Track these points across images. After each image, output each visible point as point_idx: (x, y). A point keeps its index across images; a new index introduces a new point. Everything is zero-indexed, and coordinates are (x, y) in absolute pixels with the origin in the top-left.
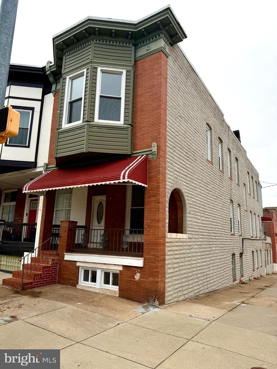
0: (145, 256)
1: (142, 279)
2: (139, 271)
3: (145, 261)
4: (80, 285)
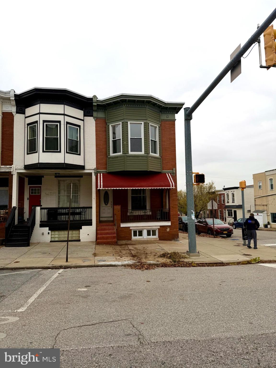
0: (171, 221)
1: (171, 231)
2: (169, 227)
3: (172, 223)
4: (133, 239)
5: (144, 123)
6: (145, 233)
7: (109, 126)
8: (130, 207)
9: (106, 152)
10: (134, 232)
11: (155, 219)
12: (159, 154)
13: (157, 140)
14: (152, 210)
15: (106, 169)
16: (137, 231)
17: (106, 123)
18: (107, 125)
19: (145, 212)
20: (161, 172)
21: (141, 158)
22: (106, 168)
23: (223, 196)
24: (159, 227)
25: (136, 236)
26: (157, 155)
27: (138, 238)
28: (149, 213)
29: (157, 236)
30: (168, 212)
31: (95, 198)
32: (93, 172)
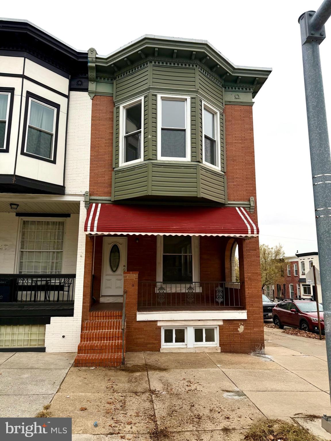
0: (248, 309)
1: (246, 331)
2: (242, 323)
3: (249, 314)
4: (164, 348)
5: (192, 98)
6: (190, 335)
7: (118, 108)
8: (160, 277)
9: (112, 160)
10: (166, 331)
11: (213, 304)
12: (222, 167)
13: (218, 138)
14: (201, 285)
15: (110, 196)
16: (172, 330)
17: (114, 103)
18: (114, 106)
19: (190, 287)
20: (224, 204)
21: (182, 169)
22: (109, 194)
23: (295, 265)
24: (221, 323)
25: (171, 341)
26: (217, 168)
27: (174, 346)
28: (198, 290)
29: (216, 343)
30: (240, 288)
31: (84, 255)
32: (81, 200)
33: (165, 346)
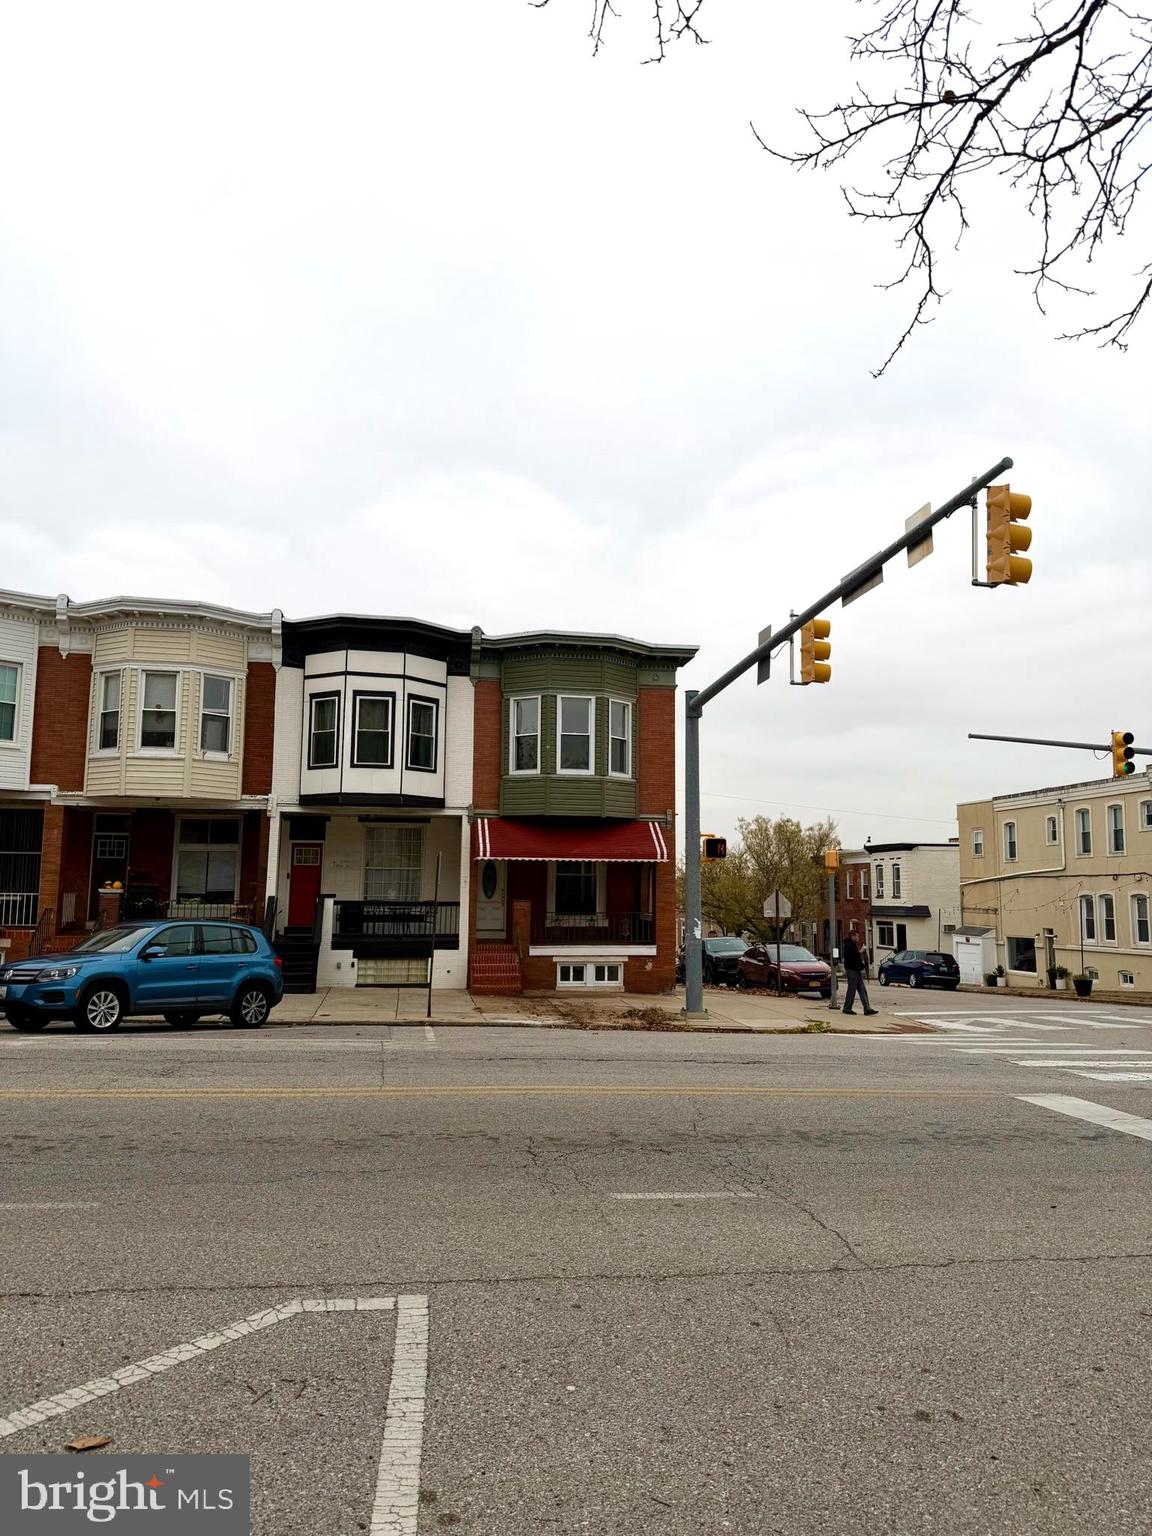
0: (658, 943)
1: (655, 969)
2: (651, 960)
3: (658, 949)
4: (560, 986)
5: (597, 698)
6: (590, 972)
7: (509, 700)
8: (551, 906)
9: (500, 765)
10: (563, 968)
11: (617, 939)
12: (632, 773)
13: (629, 738)
14: (609, 915)
15: (499, 809)
16: (570, 967)
17: (502, 693)
18: (502, 697)
19: (592, 920)
20: (635, 820)
21: (585, 784)
22: (497, 806)
23: (865, 873)
24: (626, 960)
25: (568, 979)
26: (627, 776)
27: (572, 984)
28: (603, 923)
29: (619, 983)
30: (651, 920)
31: (468, 880)
32: (464, 813)
33: (561, 984)
